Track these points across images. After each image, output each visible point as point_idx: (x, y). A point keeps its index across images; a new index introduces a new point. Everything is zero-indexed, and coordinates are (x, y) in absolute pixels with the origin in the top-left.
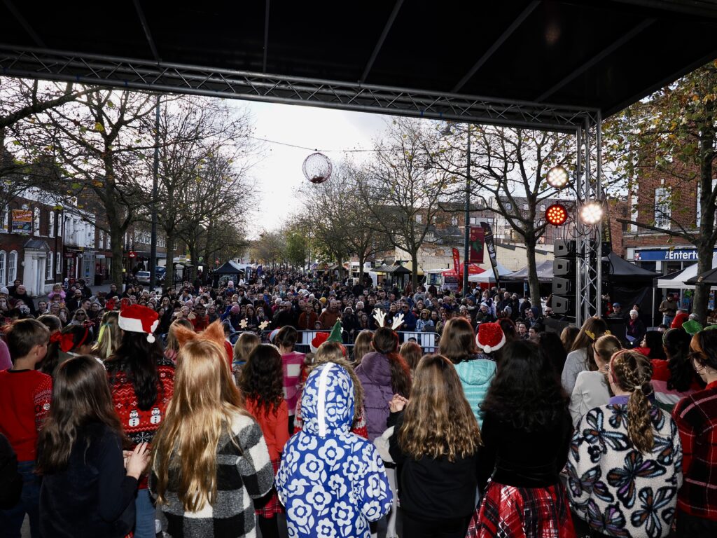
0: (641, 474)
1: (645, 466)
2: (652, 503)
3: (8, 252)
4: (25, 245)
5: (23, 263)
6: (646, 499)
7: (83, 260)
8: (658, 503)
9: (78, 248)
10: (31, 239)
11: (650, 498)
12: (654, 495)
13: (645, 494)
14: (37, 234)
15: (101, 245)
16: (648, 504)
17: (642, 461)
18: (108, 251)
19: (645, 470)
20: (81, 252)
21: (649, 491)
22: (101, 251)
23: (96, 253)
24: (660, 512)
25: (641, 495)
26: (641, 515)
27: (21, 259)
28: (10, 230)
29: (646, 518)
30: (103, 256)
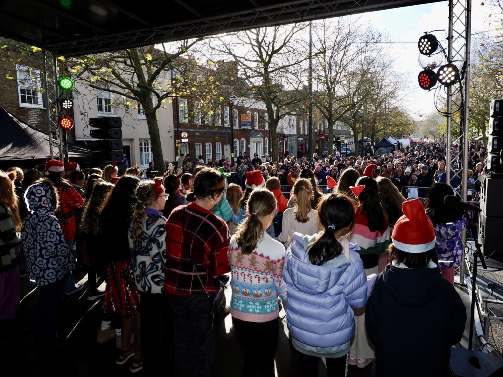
0: (141, 253)
1: (143, 249)
2: (145, 270)
3: (239, 140)
4: (250, 135)
5: (249, 146)
6: (142, 268)
7: (289, 142)
8: (149, 271)
9: (284, 135)
10: (253, 131)
11: (144, 268)
12: (147, 266)
13: (141, 265)
14: (257, 128)
15: (301, 132)
16: (142, 271)
17: (142, 246)
18: (306, 135)
19: (143, 251)
20: (286, 137)
21: (144, 264)
22: (301, 136)
23: (298, 138)
24: (149, 277)
25: (139, 266)
26: (139, 277)
27: (248, 143)
28: (240, 127)
29: (142, 279)
30: (301, 139)
